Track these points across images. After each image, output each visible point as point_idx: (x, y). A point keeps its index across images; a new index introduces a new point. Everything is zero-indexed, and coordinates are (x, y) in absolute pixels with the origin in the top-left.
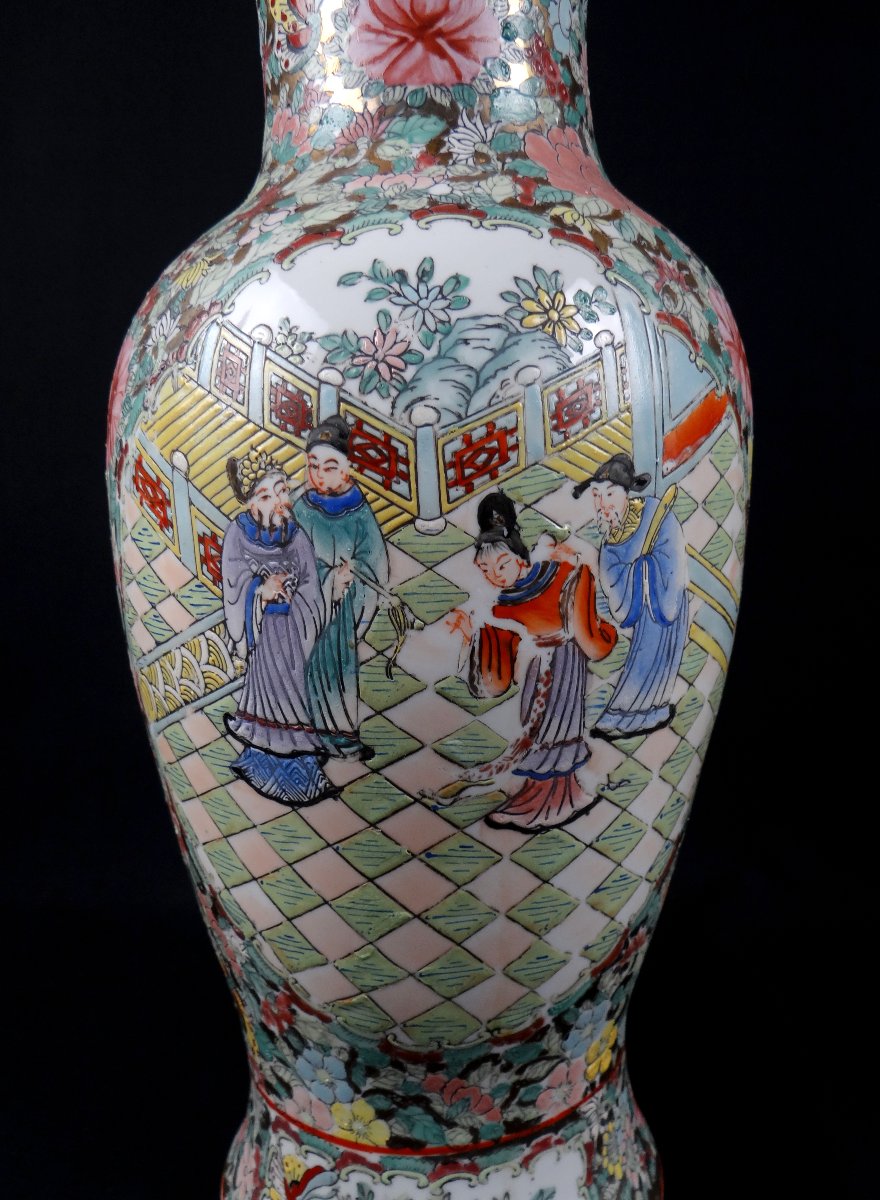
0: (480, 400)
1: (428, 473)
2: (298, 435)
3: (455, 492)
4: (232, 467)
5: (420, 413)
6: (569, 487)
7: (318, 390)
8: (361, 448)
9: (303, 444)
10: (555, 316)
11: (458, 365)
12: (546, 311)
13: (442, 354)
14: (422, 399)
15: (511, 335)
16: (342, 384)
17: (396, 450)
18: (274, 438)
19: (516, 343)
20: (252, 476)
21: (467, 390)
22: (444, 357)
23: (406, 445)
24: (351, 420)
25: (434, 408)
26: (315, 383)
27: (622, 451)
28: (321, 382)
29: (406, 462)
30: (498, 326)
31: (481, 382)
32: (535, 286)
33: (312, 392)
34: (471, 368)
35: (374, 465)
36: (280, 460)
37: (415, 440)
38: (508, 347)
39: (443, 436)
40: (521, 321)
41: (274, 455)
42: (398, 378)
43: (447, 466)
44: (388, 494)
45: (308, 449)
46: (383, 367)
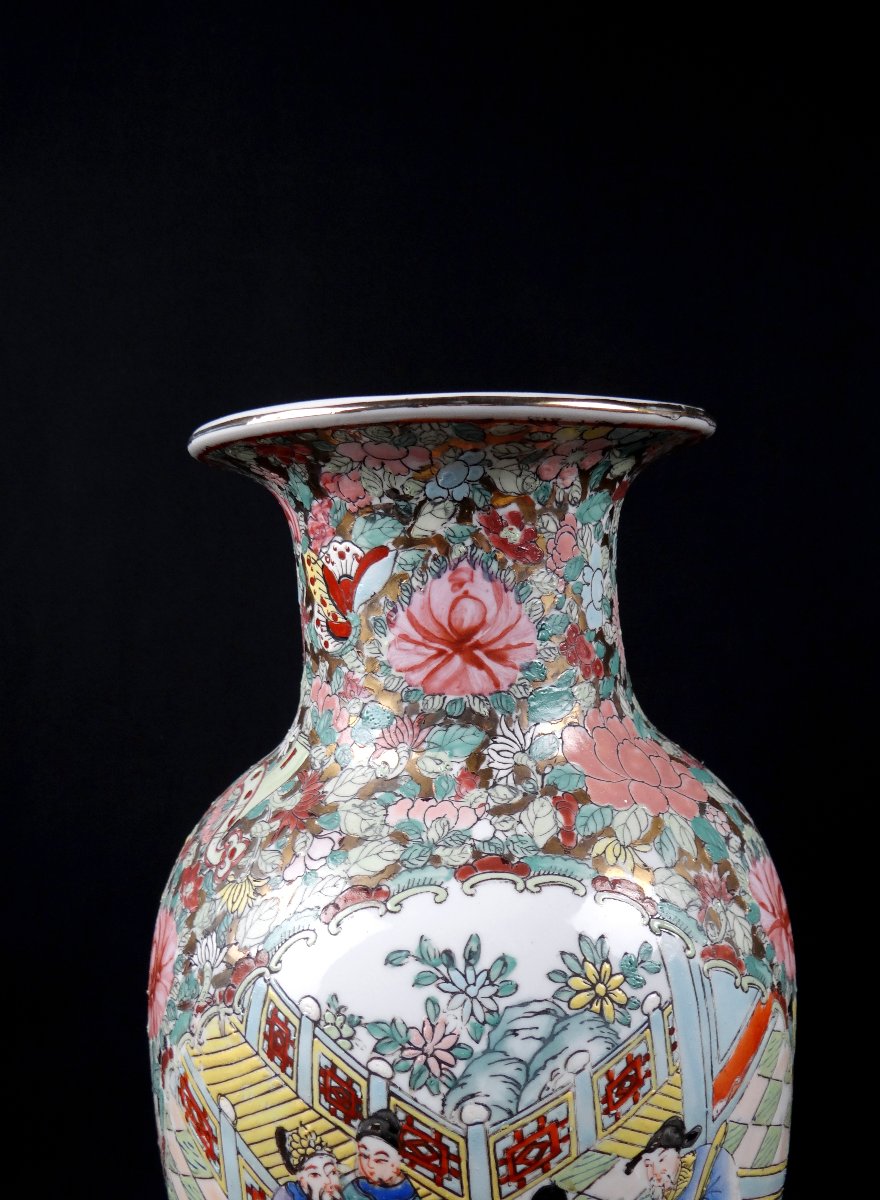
0: (530, 1095)
1: (479, 1170)
2: (348, 1122)
3: (506, 1189)
4: (280, 1135)
5: (473, 1112)
6: (621, 1165)
7: (368, 1080)
8: (413, 1144)
9: (353, 1133)
10: (601, 989)
11: (507, 1058)
12: (593, 987)
13: (492, 1047)
14: (473, 1096)
15: (559, 1021)
16: (392, 1077)
17: (447, 1148)
18: (323, 1120)
19: (564, 1028)
20: (302, 1151)
21: (516, 1083)
22: (494, 1051)
23: (457, 1143)
24: (401, 1116)
25: (485, 1106)
26: (365, 1073)
27: (671, 1114)
28: (371, 1073)
29: (457, 1159)
30: (546, 1012)
31: (531, 1074)
32: (581, 958)
33: (363, 1083)
34: (520, 1061)
35: (425, 1161)
36: (331, 1143)
37: (466, 1138)
38: (558, 1034)
39: (494, 1134)
40: (569, 1002)
41: (324, 1137)
42: (447, 1073)
43: (499, 1163)
44: (440, 1190)
45: (359, 1138)
46: (432, 1062)
